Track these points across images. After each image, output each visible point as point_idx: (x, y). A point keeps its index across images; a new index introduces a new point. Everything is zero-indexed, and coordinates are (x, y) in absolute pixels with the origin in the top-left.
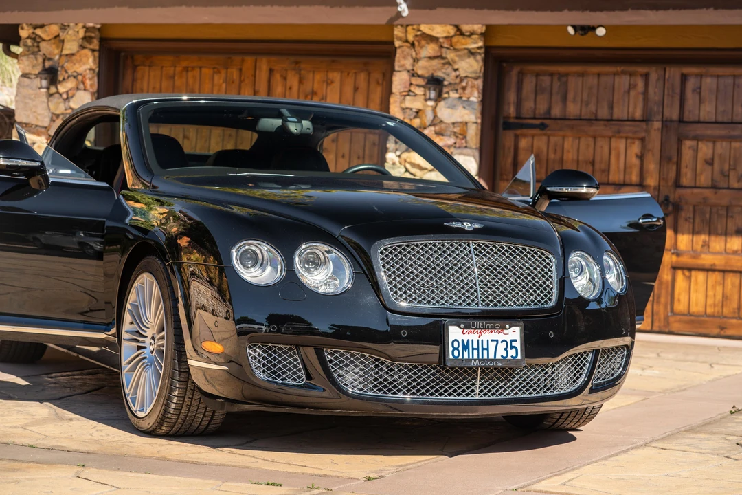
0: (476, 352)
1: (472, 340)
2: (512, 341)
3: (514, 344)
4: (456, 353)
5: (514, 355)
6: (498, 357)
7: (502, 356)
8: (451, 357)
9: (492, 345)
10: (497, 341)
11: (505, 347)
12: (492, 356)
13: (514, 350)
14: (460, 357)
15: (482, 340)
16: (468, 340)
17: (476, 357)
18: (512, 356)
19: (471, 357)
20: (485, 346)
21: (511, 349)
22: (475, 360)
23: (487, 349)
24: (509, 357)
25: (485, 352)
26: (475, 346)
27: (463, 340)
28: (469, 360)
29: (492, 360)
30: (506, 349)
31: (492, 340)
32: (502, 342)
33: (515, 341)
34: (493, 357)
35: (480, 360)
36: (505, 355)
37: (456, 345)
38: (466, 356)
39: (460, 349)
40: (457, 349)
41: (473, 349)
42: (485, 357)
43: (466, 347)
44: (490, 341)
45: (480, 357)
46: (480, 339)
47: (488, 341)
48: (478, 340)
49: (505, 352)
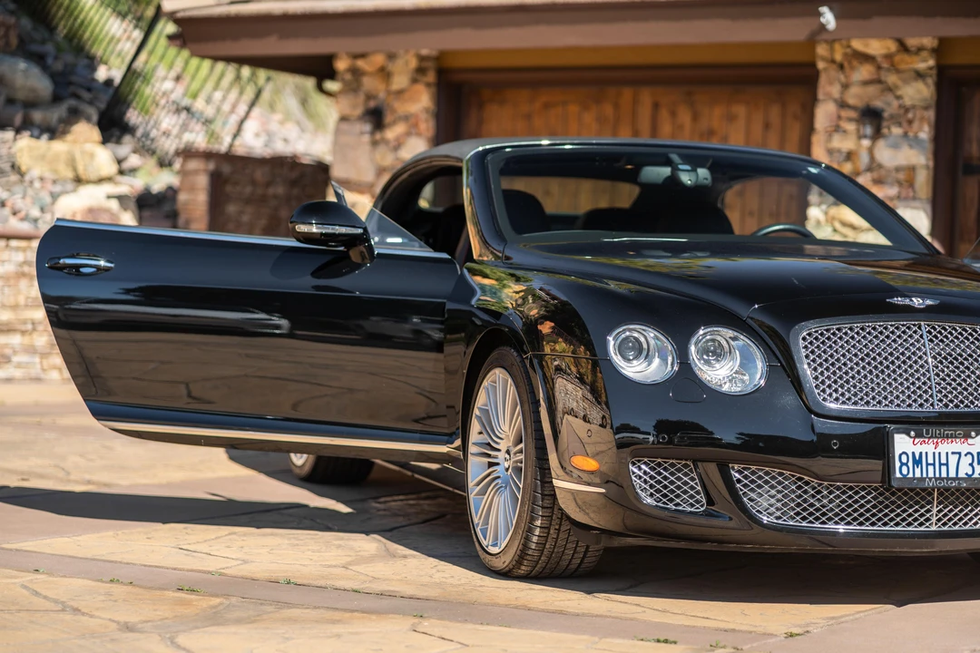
0: (931, 468)
1: (926, 453)
4: (905, 470)
6: (962, 475)
7: (966, 474)
8: (898, 475)
10: (960, 454)
11: (971, 462)
12: (952, 474)
14: (911, 475)
15: (940, 453)
16: (921, 453)
17: (931, 475)
19: (925, 475)
20: (944, 461)
22: (930, 479)
23: (947, 465)
24: (976, 475)
25: (944, 468)
26: (931, 461)
27: (913, 453)
28: (922, 479)
29: (953, 479)
30: (971, 465)
31: (953, 453)
32: (966, 455)
34: (954, 476)
35: (936, 479)
36: (970, 473)
37: (904, 459)
38: (918, 475)
39: (910, 464)
40: (906, 464)
41: (928, 464)
42: (944, 475)
43: (917, 462)
44: (950, 454)
45: (937, 475)
46: (937, 451)
47: (947, 453)
48: (934, 453)
49: (971, 468)
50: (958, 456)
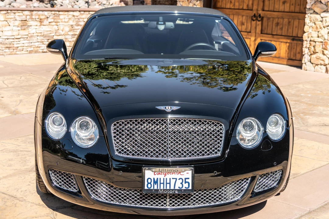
0: (162, 185)
1: (160, 179)
2: (185, 179)
3: (187, 180)
4: (149, 186)
5: (187, 187)
6: (177, 188)
7: (179, 187)
8: (146, 188)
9: (173, 182)
10: (176, 179)
11: (181, 182)
12: (172, 188)
13: (187, 184)
14: (152, 188)
15: (166, 179)
16: (157, 179)
17: (162, 188)
18: (185, 187)
19: (159, 188)
20: (168, 182)
21: (185, 183)
22: (161, 190)
23: (170, 183)
24: (184, 188)
25: (168, 185)
26: (162, 182)
27: (154, 179)
28: (157, 190)
29: (172, 190)
30: (182, 183)
31: (173, 179)
32: (179, 179)
33: (188, 178)
35: (164, 190)
36: (181, 187)
37: (149, 181)
38: (156, 188)
39: (152, 183)
40: (150, 183)
41: (160, 183)
42: (168, 188)
43: (156, 182)
44: (171, 179)
45: (165, 188)
46: (165, 178)
47: (170, 179)
48: (164, 179)
49: (181, 185)
50: (175, 180)
